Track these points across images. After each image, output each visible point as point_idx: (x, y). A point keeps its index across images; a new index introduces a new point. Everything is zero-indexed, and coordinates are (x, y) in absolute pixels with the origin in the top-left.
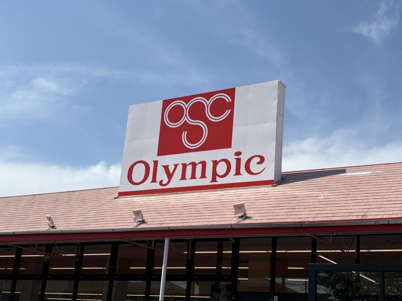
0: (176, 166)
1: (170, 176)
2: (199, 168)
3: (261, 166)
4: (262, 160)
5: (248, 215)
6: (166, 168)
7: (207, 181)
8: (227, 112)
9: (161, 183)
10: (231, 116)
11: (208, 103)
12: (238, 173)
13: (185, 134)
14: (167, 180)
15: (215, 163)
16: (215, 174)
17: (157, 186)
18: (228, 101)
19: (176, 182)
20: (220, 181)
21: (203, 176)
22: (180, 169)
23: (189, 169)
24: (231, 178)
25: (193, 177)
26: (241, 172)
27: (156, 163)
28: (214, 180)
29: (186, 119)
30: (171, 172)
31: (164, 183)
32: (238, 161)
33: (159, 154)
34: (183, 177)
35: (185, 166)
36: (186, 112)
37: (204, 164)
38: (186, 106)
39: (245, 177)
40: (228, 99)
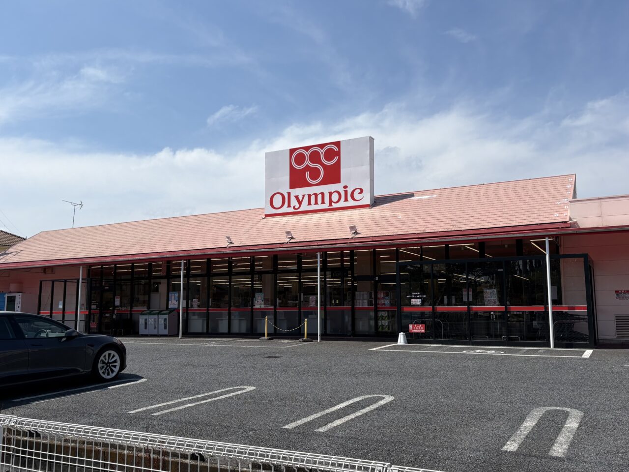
0: (304, 196)
1: (300, 203)
2: (320, 197)
3: (361, 195)
4: (362, 191)
5: (358, 232)
6: (297, 197)
7: (326, 206)
8: (336, 158)
9: (294, 208)
10: (339, 160)
11: (322, 152)
12: (346, 200)
13: (307, 174)
14: (299, 206)
15: (331, 194)
16: (331, 201)
17: (291, 210)
18: (336, 150)
19: (305, 207)
20: (335, 206)
21: (323, 202)
22: (306, 198)
23: (313, 198)
24: (342, 204)
25: (316, 203)
26: (348, 200)
27: (289, 194)
28: (330, 205)
29: (307, 162)
30: (301, 200)
31: (296, 207)
32: (346, 192)
33: (291, 187)
34: (310, 204)
35: (310, 196)
36: (307, 158)
37: (323, 194)
38: (307, 154)
39: (351, 203)
40: (335, 148)
